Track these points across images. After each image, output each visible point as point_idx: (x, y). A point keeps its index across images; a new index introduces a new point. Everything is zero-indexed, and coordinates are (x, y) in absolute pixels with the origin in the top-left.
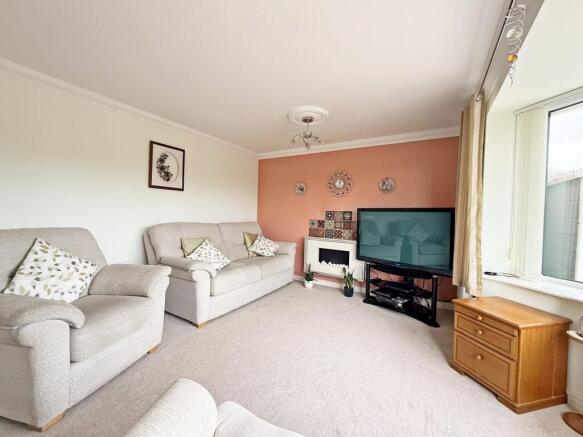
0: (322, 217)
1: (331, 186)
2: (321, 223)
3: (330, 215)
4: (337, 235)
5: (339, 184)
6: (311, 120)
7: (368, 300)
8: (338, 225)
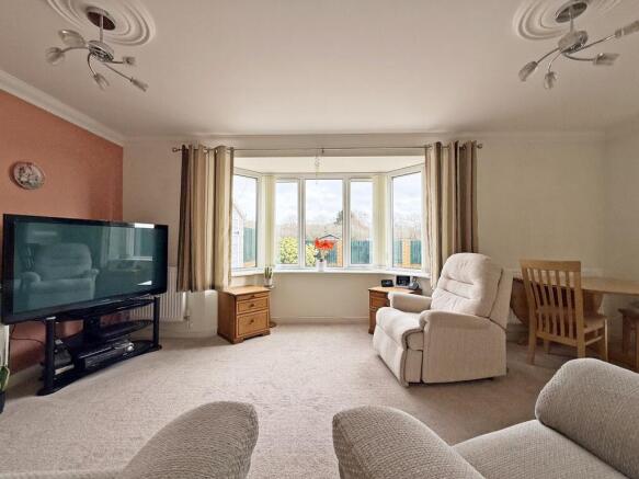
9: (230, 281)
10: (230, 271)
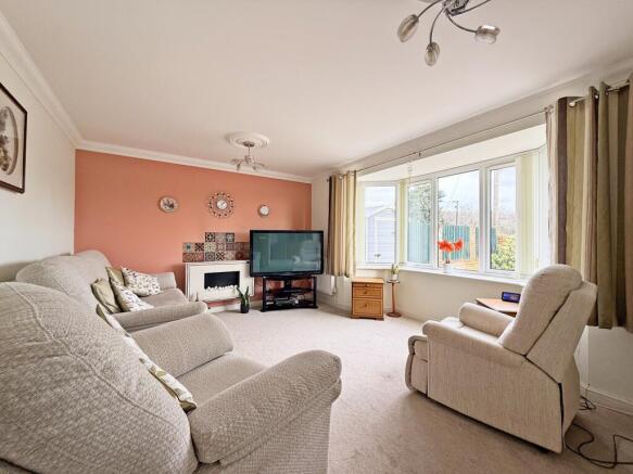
0: (202, 240)
1: (213, 207)
2: (199, 246)
3: (210, 237)
4: (220, 257)
5: (222, 205)
6: (252, 146)
7: (265, 309)
8: (220, 247)
9: (354, 271)
10: (354, 266)
